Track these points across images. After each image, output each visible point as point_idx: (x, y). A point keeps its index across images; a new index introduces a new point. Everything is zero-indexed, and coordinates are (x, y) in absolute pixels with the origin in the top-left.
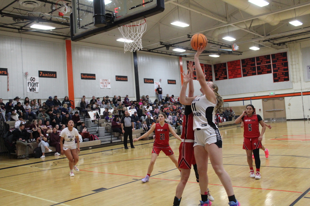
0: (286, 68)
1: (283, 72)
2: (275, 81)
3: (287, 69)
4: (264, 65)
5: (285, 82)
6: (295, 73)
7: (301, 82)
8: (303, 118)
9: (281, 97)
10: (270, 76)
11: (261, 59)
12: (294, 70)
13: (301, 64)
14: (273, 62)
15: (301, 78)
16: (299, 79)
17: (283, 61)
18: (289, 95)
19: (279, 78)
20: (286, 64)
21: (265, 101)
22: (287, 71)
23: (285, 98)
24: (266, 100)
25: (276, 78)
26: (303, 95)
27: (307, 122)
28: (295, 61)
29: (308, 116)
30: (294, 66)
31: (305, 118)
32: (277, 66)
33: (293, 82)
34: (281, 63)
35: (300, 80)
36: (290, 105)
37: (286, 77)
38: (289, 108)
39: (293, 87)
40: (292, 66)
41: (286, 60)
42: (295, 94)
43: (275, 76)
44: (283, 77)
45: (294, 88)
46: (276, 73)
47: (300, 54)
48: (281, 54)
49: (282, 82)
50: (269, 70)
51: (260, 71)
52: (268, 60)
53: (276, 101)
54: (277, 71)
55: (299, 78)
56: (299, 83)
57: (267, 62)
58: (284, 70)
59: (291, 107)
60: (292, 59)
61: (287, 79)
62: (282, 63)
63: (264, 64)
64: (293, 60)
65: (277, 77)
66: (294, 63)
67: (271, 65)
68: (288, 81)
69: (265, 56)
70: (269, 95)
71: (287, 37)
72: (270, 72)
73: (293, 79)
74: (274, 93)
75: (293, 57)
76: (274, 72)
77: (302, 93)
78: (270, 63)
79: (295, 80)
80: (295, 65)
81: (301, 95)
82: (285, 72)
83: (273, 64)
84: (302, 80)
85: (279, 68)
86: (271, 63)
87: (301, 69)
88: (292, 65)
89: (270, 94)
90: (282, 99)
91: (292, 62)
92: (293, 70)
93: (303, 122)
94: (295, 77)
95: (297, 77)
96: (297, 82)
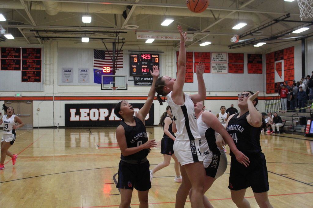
0: (38, 66)
1: (35, 72)
2: (24, 80)
3: (40, 69)
4: (12, 60)
5: (36, 83)
6: (48, 74)
7: (54, 86)
8: (53, 126)
9: (30, 100)
10: (18, 74)
11: (8, 52)
12: (48, 71)
13: (56, 65)
14: (23, 58)
15: (55, 80)
16: (52, 82)
17: (35, 58)
18: (39, 98)
19: (29, 77)
20: (39, 63)
21: (7, 103)
22: (39, 71)
23: (34, 101)
24: (10, 103)
25: (25, 78)
26: (55, 100)
27: (56, 130)
28: (50, 61)
29: (58, 124)
30: (48, 66)
31: (55, 126)
32: (27, 63)
33: (46, 84)
34: (32, 60)
35: (54, 83)
36: (38, 110)
37: (38, 78)
38: (37, 114)
39: (44, 90)
40: (46, 66)
41: (40, 57)
42: (45, 98)
43: (24, 74)
44: (33, 76)
45: (46, 91)
46: (26, 71)
47: (56, 54)
48: (34, 49)
49: (31, 83)
50: (17, 66)
51: (5, 66)
52: (17, 54)
53: (22, 104)
54: (27, 69)
55: (52, 80)
56: (52, 86)
57: (16, 57)
58: (36, 69)
59: (40, 112)
60: (46, 57)
61: (39, 80)
62: (34, 61)
63: (11, 58)
64: (48, 59)
65: (26, 76)
66: (48, 62)
67: (20, 60)
68: (40, 83)
69: (14, 49)
70: (14, 97)
71: (53, 32)
72: (19, 69)
73: (46, 80)
74: (21, 95)
75: (48, 55)
76: (23, 69)
77: (53, 98)
78: (20, 57)
79: (48, 82)
80: (50, 65)
81: (52, 100)
82: (36, 72)
83: (22, 60)
84: (55, 83)
85: (29, 66)
86: (21, 59)
87: (56, 70)
88: (46, 64)
89: (16, 95)
90: (30, 102)
91: (46, 61)
92: (46, 70)
93: (52, 131)
94: (48, 78)
95: (50, 79)
96: (50, 85)
